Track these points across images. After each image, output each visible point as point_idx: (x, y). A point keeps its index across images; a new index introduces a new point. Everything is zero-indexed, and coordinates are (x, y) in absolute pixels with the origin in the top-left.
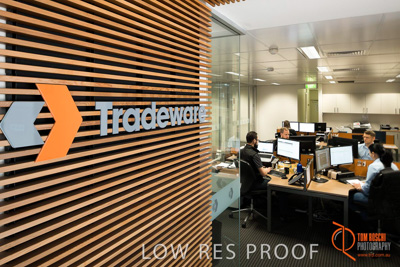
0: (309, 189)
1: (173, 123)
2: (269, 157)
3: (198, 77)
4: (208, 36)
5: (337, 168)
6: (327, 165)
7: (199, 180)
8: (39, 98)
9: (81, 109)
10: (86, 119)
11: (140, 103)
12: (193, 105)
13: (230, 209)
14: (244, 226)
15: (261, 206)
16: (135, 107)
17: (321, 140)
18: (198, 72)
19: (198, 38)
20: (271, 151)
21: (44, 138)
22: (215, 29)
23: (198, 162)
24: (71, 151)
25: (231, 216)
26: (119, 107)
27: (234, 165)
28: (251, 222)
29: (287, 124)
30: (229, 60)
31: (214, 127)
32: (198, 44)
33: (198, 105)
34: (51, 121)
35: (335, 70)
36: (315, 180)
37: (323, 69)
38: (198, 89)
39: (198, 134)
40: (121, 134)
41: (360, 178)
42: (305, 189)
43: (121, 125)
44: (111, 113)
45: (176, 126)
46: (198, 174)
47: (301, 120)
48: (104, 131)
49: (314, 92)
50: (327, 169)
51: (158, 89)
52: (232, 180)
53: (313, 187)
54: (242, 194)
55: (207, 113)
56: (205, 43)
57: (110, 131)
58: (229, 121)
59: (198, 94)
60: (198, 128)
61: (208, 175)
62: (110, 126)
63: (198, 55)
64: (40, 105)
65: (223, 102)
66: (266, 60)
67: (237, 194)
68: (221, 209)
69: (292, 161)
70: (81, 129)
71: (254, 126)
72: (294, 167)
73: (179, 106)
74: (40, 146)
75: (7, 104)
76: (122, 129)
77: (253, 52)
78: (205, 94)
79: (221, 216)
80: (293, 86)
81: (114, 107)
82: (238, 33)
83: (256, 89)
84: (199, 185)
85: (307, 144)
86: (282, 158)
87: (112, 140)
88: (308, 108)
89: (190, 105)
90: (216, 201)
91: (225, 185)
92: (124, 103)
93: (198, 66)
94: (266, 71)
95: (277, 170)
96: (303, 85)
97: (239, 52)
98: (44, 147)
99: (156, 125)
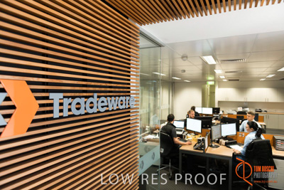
0: (207, 152)
2: (181, 131)
3: (129, 76)
4: (137, 47)
5: (226, 138)
6: (219, 136)
7: (129, 148)
8: (3, 90)
9: (37, 98)
10: (41, 105)
11: (85, 94)
12: (125, 96)
13: (153, 166)
16: (80, 97)
17: (216, 119)
18: (129, 72)
19: (130, 48)
20: (183, 127)
21: (7, 120)
22: (142, 42)
23: (129, 136)
24: (30, 129)
26: (68, 97)
27: (157, 137)
29: (193, 108)
30: (156, 65)
31: (143, 111)
32: (129, 52)
33: (129, 96)
34: (13, 107)
35: (226, 72)
36: (211, 146)
37: (218, 71)
38: (129, 84)
39: (129, 116)
40: (70, 116)
41: (240, 145)
42: (204, 152)
43: (70, 110)
44: (62, 101)
45: (113, 110)
46: (129, 143)
47: (204, 105)
49: (212, 87)
50: (219, 139)
51: (99, 84)
52: (155, 147)
53: (210, 151)
55: (136, 101)
56: (135, 52)
57: (61, 114)
58: (155, 106)
60: (129, 112)
62: (61, 111)
63: (130, 60)
64: (4, 95)
66: (181, 65)
67: (158, 157)
68: (146, 166)
69: (196, 133)
70: (38, 113)
73: (115, 96)
74: (4, 126)
76: (70, 113)
77: (172, 59)
78: (134, 88)
80: (199, 83)
81: (64, 97)
82: (160, 45)
83: (174, 85)
85: (206, 122)
86: (190, 132)
87: (62, 121)
88: (208, 98)
89: (123, 96)
90: (142, 162)
91: (149, 150)
92: (73, 94)
93: (129, 68)
94: (180, 72)
95: (186, 139)
96: (205, 82)
97: (160, 58)
98: (7, 127)
99: (98, 110)
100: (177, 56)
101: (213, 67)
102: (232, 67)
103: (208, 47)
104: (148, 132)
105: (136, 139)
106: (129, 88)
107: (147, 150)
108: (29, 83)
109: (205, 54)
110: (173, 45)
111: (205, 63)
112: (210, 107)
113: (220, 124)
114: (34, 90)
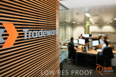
1: (48, 35)
2: (76, 44)
3: (55, 21)
4: (59, 10)
5: (95, 47)
6: (92, 46)
7: (56, 51)
9: (18, 31)
10: (19, 34)
12: (54, 30)
13: (65, 59)
14: (69, 64)
15: (74, 58)
16: (36, 30)
17: (91, 39)
18: (56, 20)
19: (56, 10)
20: (77, 42)
21: (5, 40)
22: (61, 8)
23: (56, 46)
24: (14, 44)
25: (66, 61)
26: (31, 30)
27: (66, 47)
28: (72, 63)
30: (65, 17)
31: (61, 36)
32: (56, 12)
33: (56, 30)
34: (8, 35)
36: (89, 50)
38: (55, 25)
39: (56, 38)
40: (31, 38)
42: (86, 53)
43: (31, 36)
44: (28, 32)
45: (49, 36)
46: (56, 50)
47: (85, 33)
49: (89, 26)
51: (43, 25)
52: (66, 51)
53: (89, 52)
54: (69, 55)
55: (58, 32)
56: (58, 11)
57: (28, 38)
58: (65, 34)
59: (55, 26)
60: (56, 36)
61: (58, 50)
62: (28, 36)
63: (56, 15)
65: (64, 29)
66: (76, 17)
67: (67, 55)
68: (63, 59)
69: (83, 45)
70: (18, 37)
71: (72, 35)
72: (83, 47)
73: (50, 30)
74: (4, 43)
76: (32, 37)
77: (72, 14)
78: (58, 26)
79: (63, 62)
80: (83, 24)
82: (67, 9)
83: (73, 25)
84: (56, 53)
85: (87, 40)
87: (28, 40)
88: (87, 31)
89: (53, 30)
90: (61, 57)
91: (64, 52)
92: (32, 29)
93: (56, 18)
94: (76, 20)
95: (79, 48)
96: (85, 24)
97: (68, 14)
98: (5, 43)
99: (43, 36)
100: (75, 13)
101: (89, 18)
102: (96, 18)
103: (87, 10)
104: (62, 45)
105: (59, 48)
108: (14, 24)
109: (85, 12)
110: (72, 9)
111: (85, 16)
112: (88, 34)
113: (92, 41)
114: (16, 28)
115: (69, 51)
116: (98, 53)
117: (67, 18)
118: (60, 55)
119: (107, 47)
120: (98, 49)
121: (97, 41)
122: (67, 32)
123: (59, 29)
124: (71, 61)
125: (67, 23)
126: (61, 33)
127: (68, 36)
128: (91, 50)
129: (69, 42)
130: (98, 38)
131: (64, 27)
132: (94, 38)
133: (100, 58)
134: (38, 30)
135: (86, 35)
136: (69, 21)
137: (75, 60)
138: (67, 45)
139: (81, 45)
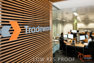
0: (75, 45)
1: (43, 31)
2: (66, 38)
3: (49, 20)
4: (52, 10)
5: (81, 41)
6: (79, 40)
8: (10, 25)
9: (21, 27)
10: (22, 30)
12: (48, 26)
14: (60, 55)
16: (34, 27)
17: (78, 34)
18: (49, 18)
19: (49, 10)
21: (11, 35)
22: (53, 8)
23: (50, 40)
24: (18, 38)
25: (57, 52)
26: (30, 27)
27: (58, 40)
30: (57, 16)
31: (53, 32)
32: (49, 12)
33: (49, 26)
34: (13, 30)
36: (76, 43)
37: (78, 18)
38: (49, 22)
39: (49, 33)
40: (31, 33)
43: (31, 31)
44: (28, 28)
45: (44, 31)
46: (50, 43)
48: (26, 33)
49: (76, 23)
51: (40, 22)
52: (57, 44)
54: (60, 47)
55: (52, 28)
56: (51, 12)
57: (28, 33)
58: (57, 30)
61: (52, 43)
62: (28, 32)
63: (49, 14)
64: (10, 26)
65: (56, 25)
66: (66, 16)
67: (59, 47)
69: (71, 39)
70: (21, 32)
71: (63, 31)
72: (72, 41)
73: (45, 27)
74: (10, 37)
75: (2, 26)
76: (31, 32)
77: (62, 14)
78: (51, 24)
79: (55, 52)
80: (72, 22)
81: (29, 27)
82: (59, 9)
83: (63, 23)
84: (50, 45)
85: (75, 35)
86: (69, 39)
87: (28, 35)
88: (75, 27)
89: (47, 26)
90: (54, 49)
91: (56, 45)
92: (31, 26)
93: (49, 17)
94: (65, 18)
95: (68, 41)
96: (74, 22)
97: (59, 14)
99: (39, 31)
100: (65, 13)
101: (76, 16)
102: (83, 16)
103: (75, 10)
104: (55, 39)
105: (52, 41)
106: (49, 24)
107: (55, 45)
108: (18, 22)
109: (74, 12)
110: (63, 9)
111: (74, 15)
112: (76, 30)
113: (80, 36)
114: (19, 25)
115: (60, 44)
116: (85, 46)
117: (58, 17)
118: (53, 47)
119: (93, 41)
120: (85, 42)
121: (84, 36)
122: (58, 28)
123: (52, 26)
124: (62, 53)
125: (59, 21)
126: (53, 29)
127: (59, 31)
128: (78, 44)
129: (60, 36)
130: (84, 34)
131: (56, 24)
132: (81, 33)
133: (86, 50)
134: (36, 27)
135: (74, 30)
136: (60, 19)
137: (65, 52)
138: (58, 39)
139: (70, 39)
